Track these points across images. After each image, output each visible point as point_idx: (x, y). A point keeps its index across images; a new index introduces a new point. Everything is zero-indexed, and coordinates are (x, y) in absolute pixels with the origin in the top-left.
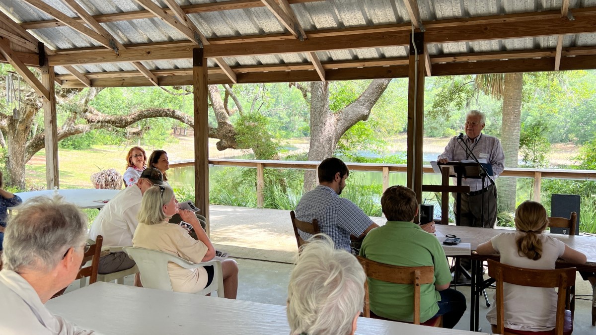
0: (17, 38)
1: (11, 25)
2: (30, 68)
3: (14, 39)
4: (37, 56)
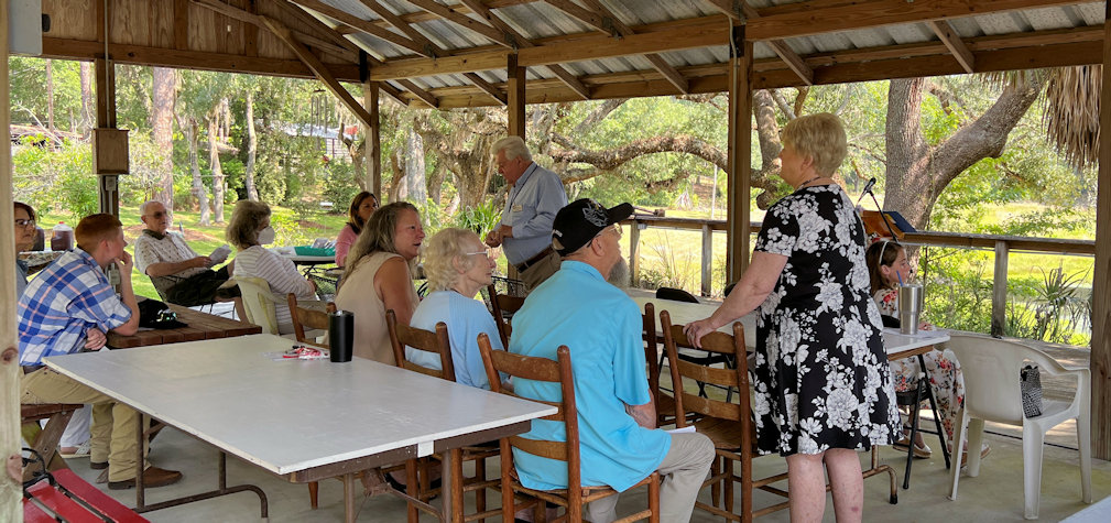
0: (331, 46)
1: (322, 30)
2: (342, 84)
3: (327, 47)
4: (357, 69)
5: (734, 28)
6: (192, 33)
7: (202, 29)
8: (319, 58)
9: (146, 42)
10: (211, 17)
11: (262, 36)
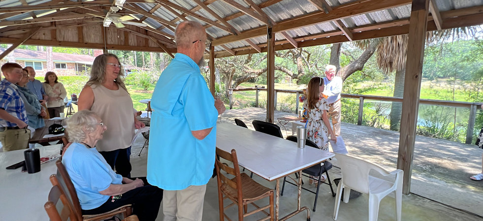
5: (269, 29)
6: (130, 41)
7: (132, 40)
8: (166, 47)
9: (117, 44)
10: (135, 37)
11: (150, 41)
